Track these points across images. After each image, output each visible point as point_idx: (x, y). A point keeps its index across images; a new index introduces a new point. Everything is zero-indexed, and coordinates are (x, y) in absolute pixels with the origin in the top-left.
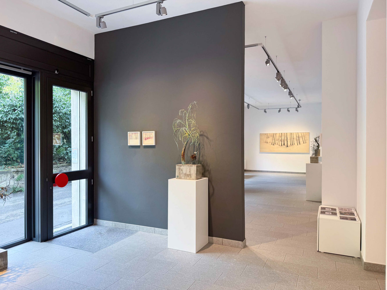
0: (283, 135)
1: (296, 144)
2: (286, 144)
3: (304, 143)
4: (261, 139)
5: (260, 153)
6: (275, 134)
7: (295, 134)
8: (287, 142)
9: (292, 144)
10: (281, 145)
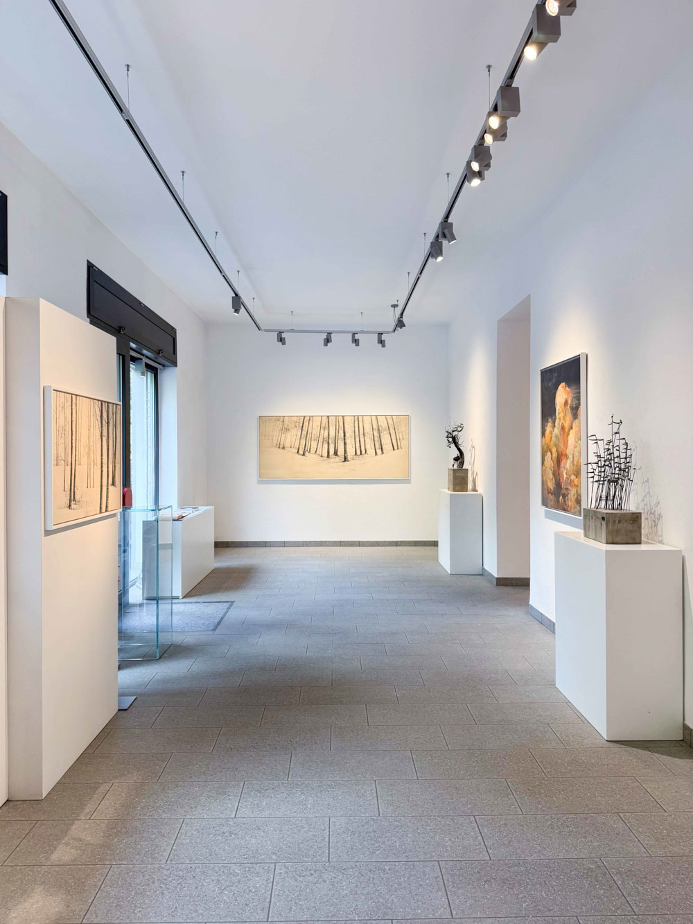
0: (332, 420)
1: (371, 451)
2: (341, 452)
3: (394, 449)
4: (262, 435)
5: (260, 482)
6: (307, 418)
7: (367, 420)
8: (345, 444)
9: (358, 452)
10: (325, 454)
